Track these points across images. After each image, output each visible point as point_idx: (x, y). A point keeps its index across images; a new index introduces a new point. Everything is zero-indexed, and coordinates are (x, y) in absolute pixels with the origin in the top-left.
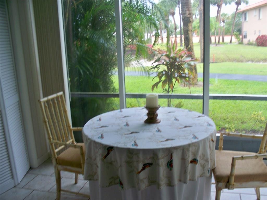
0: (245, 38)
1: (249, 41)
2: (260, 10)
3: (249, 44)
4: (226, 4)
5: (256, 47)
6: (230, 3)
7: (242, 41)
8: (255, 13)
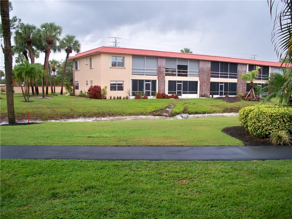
0: (76, 89)
1: (81, 92)
2: (91, 59)
3: (82, 95)
4: (55, 51)
5: (89, 99)
6: (59, 50)
7: (74, 92)
8: (87, 62)
